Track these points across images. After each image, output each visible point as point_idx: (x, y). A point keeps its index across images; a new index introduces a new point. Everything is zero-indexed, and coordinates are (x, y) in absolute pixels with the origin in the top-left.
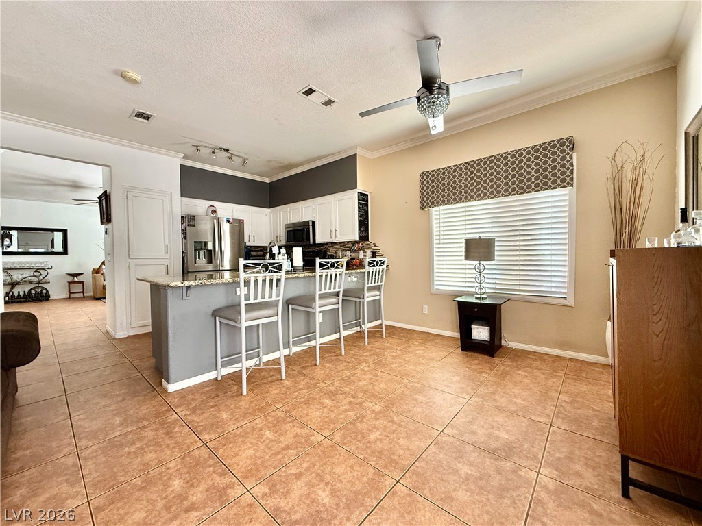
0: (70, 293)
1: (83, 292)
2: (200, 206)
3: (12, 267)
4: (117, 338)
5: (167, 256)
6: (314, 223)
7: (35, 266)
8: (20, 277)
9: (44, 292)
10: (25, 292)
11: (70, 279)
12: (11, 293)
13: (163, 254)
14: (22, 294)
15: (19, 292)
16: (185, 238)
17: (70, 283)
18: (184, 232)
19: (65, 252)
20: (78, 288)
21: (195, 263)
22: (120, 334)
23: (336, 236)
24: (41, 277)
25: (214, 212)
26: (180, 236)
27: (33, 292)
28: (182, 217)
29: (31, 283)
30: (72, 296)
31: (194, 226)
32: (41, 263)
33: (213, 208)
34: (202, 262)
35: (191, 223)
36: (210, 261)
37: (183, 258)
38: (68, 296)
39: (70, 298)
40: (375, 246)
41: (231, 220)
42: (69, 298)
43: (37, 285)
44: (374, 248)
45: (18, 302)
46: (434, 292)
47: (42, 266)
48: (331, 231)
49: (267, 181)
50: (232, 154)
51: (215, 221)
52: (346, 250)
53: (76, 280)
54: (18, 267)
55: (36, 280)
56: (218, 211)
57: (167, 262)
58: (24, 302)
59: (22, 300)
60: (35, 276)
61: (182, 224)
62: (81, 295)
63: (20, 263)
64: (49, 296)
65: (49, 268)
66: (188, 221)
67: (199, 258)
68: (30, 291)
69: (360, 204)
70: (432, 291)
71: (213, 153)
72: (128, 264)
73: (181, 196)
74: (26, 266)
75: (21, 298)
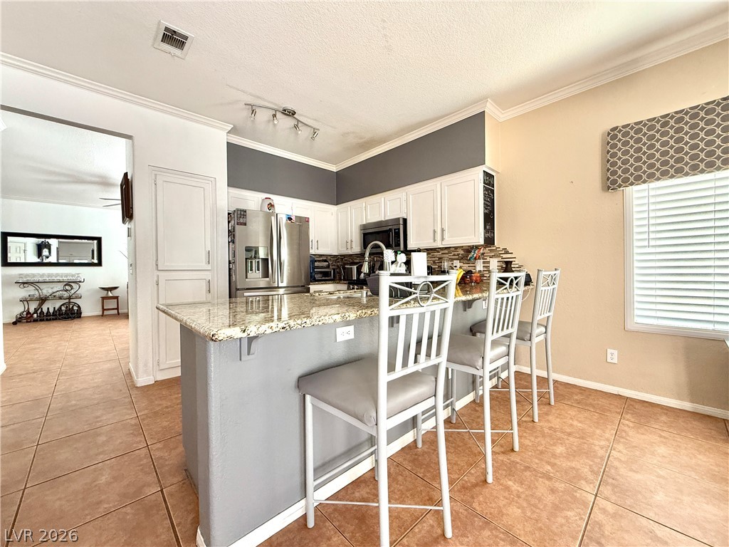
0: (104, 310)
1: (117, 309)
2: (252, 200)
3: (41, 279)
4: (138, 386)
5: (209, 267)
6: (405, 221)
7: (65, 279)
8: (51, 291)
9: (75, 308)
10: (54, 308)
11: (104, 294)
12: (40, 310)
13: (204, 265)
14: (51, 311)
15: (48, 309)
16: (233, 242)
17: (103, 298)
18: (231, 233)
19: (100, 264)
20: (112, 304)
21: (246, 278)
22: (143, 380)
23: (443, 239)
24: (73, 292)
25: (271, 206)
26: (226, 239)
27: (63, 308)
28: (229, 214)
29: (60, 298)
30: (106, 313)
31: (245, 224)
32: (73, 276)
33: (269, 201)
34: (256, 277)
35: (241, 220)
36: (266, 275)
37: (230, 269)
38: (101, 313)
39: (104, 316)
40: (507, 253)
41: (293, 218)
42: (102, 315)
43: (67, 301)
44: (504, 256)
45: (47, 320)
46: (633, 329)
47: (73, 279)
48: (435, 232)
49: (334, 168)
50: (298, 121)
51: (273, 218)
52: (452, 260)
53: (110, 295)
54: (47, 279)
55: (66, 295)
56: (275, 205)
57: (208, 276)
58: (53, 319)
59: (52, 317)
60: (66, 290)
61: (229, 222)
62: (116, 312)
63: (49, 275)
64: (81, 313)
65: (80, 282)
66: (238, 218)
67: (251, 270)
68: (60, 307)
69: (486, 189)
70: (629, 326)
71: (274, 116)
72: (156, 279)
73: (228, 186)
74: (56, 279)
75: (50, 315)
